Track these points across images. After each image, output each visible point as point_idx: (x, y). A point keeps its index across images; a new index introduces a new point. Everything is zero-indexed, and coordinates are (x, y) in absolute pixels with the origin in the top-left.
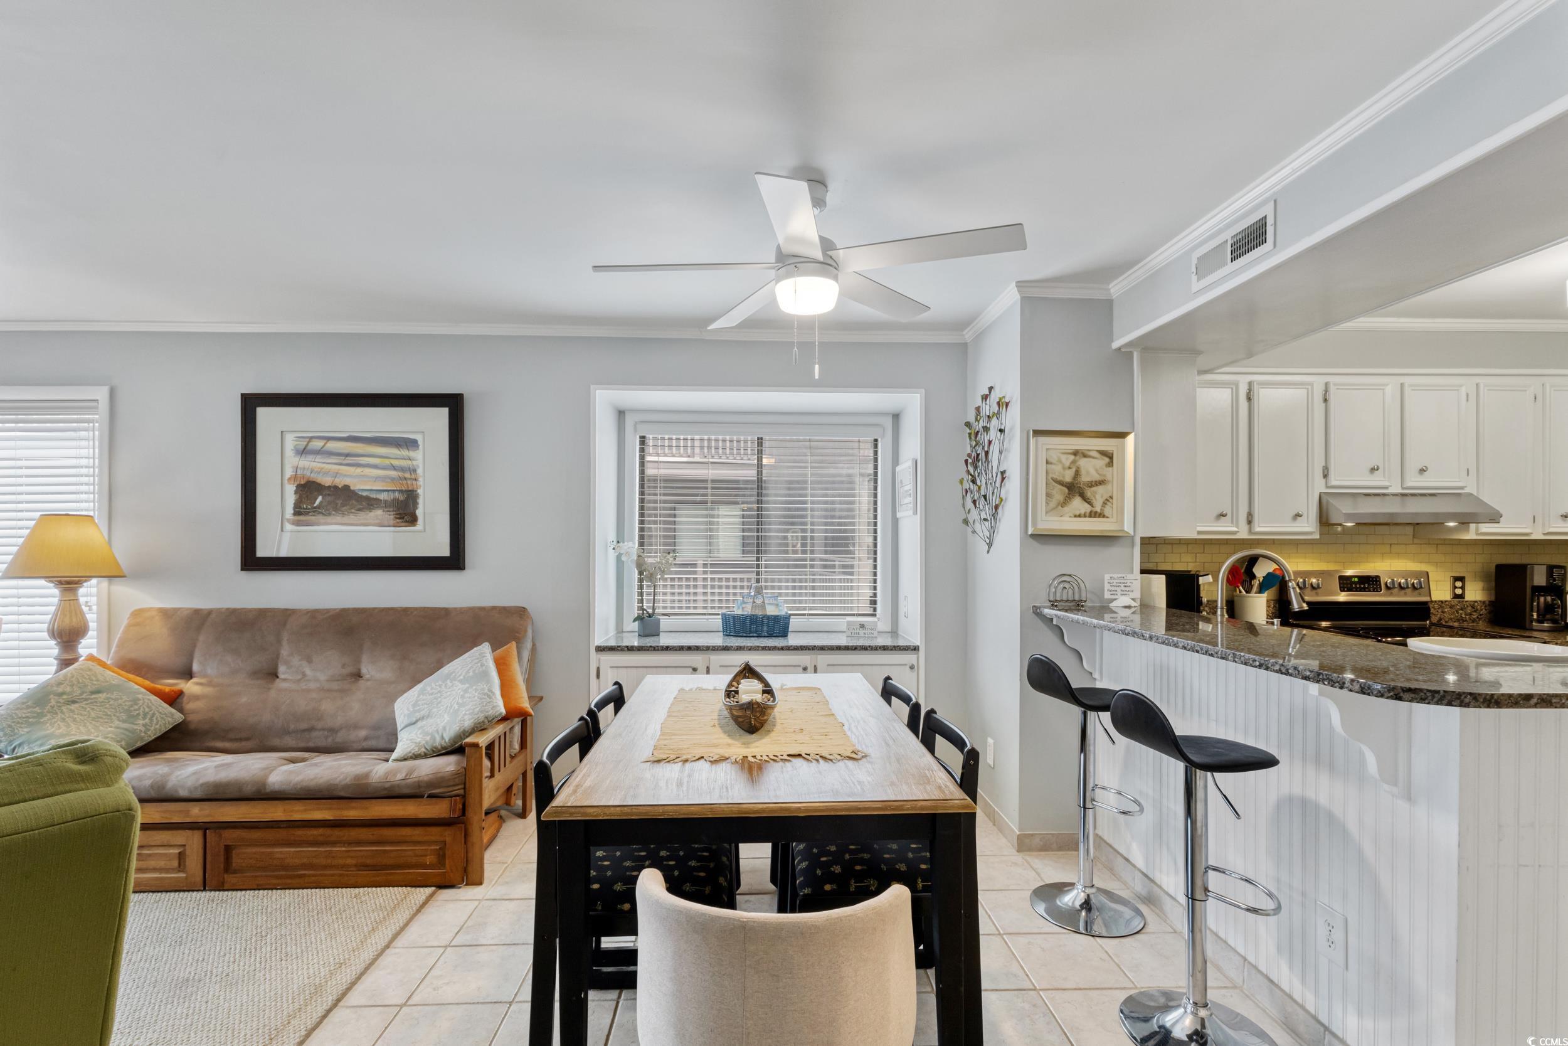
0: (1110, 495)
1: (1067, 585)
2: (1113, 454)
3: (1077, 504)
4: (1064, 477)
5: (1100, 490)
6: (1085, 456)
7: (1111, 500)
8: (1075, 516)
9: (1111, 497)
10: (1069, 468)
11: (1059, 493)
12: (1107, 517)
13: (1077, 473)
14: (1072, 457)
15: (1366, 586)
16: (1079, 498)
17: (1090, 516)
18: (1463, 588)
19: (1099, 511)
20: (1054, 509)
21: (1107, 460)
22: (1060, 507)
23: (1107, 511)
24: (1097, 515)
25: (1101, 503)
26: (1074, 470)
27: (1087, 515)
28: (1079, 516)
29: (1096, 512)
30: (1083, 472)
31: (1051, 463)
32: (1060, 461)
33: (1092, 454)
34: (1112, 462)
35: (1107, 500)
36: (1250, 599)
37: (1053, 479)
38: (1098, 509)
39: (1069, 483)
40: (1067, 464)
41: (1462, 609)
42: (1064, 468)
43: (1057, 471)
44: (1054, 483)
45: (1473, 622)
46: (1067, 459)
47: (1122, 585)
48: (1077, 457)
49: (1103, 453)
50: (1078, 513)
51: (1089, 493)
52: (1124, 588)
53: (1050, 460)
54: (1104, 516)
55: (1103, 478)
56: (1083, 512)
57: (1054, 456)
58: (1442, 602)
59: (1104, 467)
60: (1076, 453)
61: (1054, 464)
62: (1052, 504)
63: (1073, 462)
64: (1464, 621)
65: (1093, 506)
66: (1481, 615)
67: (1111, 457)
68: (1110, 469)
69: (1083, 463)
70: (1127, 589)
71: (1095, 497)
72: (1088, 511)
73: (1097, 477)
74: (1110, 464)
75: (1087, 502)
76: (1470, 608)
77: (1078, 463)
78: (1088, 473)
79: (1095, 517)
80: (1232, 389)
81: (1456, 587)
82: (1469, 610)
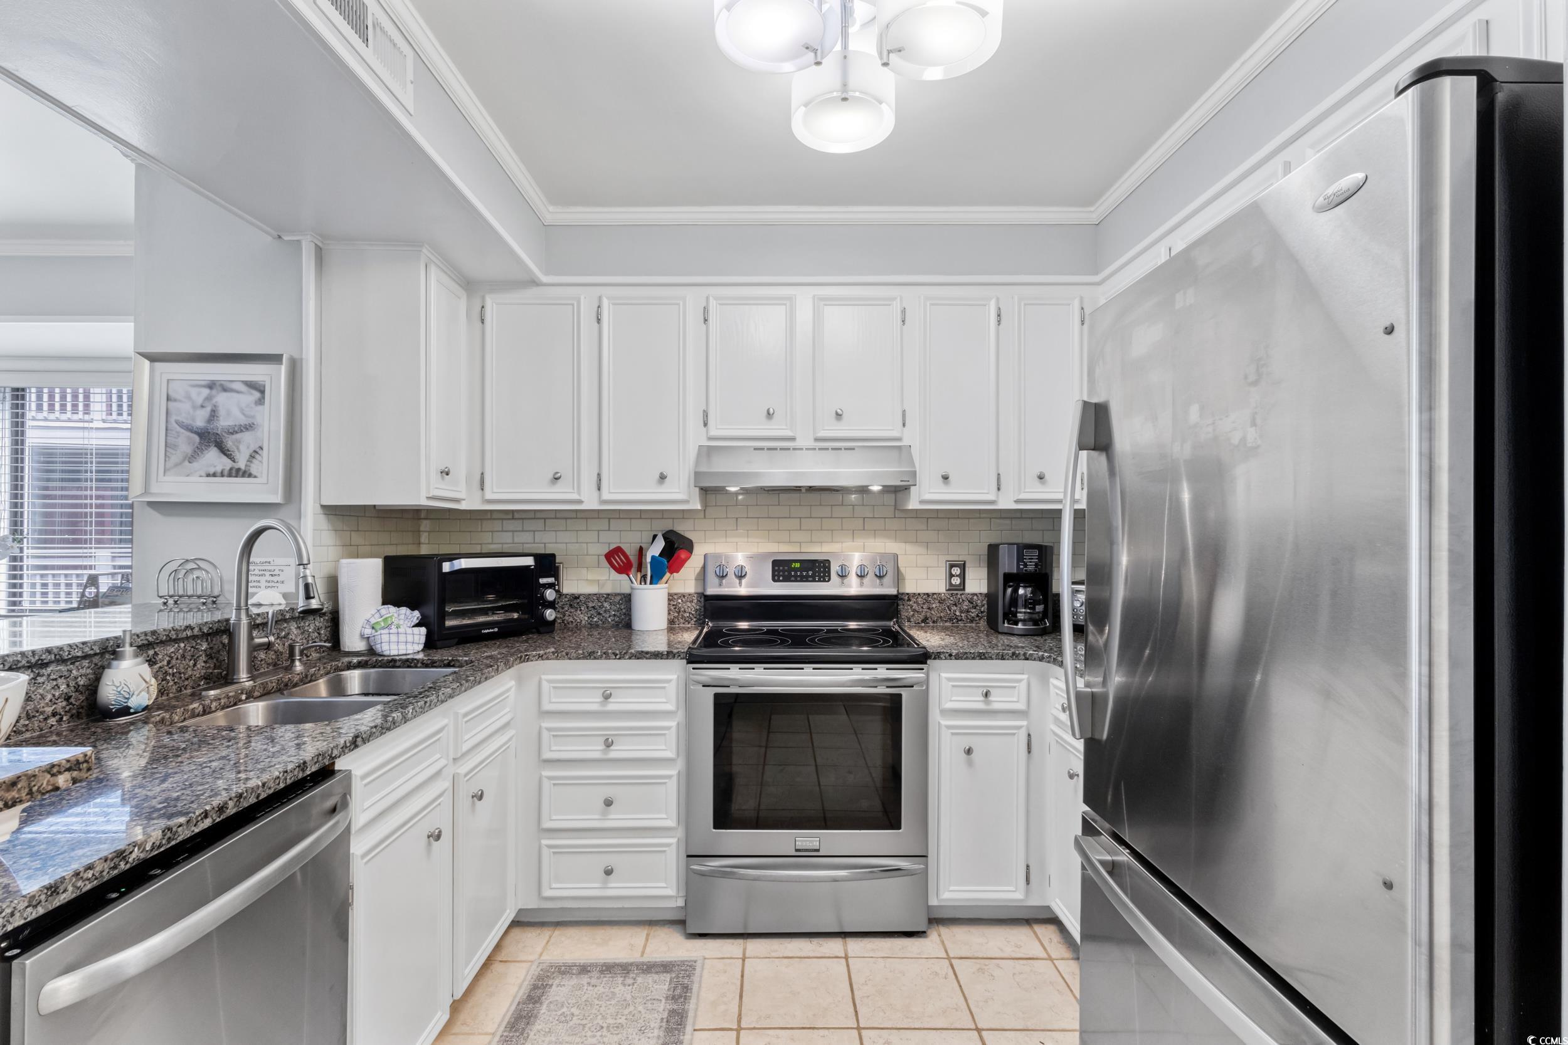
0: (260, 445)
1: (196, 573)
2: (264, 386)
3: (213, 459)
4: (193, 419)
5: (246, 437)
6: (225, 390)
7: (260, 452)
8: (208, 475)
9: (261, 448)
10: (202, 406)
11: (185, 443)
12: (255, 477)
13: (213, 415)
14: (206, 392)
15: (810, 573)
16: (216, 448)
17: (230, 475)
18: (963, 576)
19: (243, 467)
20: (176, 465)
21: (257, 395)
22: (186, 463)
23: (254, 470)
24: (241, 473)
25: (247, 457)
26: (209, 409)
27: (226, 473)
28: (214, 475)
29: (238, 470)
30: (222, 412)
31: (175, 400)
32: (189, 397)
33: (235, 386)
34: (264, 398)
35: (255, 452)
36: (637, 591)
37: (177, 422)
38: (242, 464)
39: (202, 429)
40: (199, 400)
41: (955, 605)
42: (194, 407)
43: (184, 411)
44: (179, 429)
45: (972, 621)
46: (199, 394)
47: (267, 573)
48: (214, 392)
49: (252, 385)
50: (212, 471)
51: (229, 442)
52: (268, 578)
53: (173, 395)
54: (250, 475)
55: (250, 421)
56: (219, 469)
57: (178, 390)
58: (928, 595)
59: (253, 405)
60: (211, 385)
61: (180, 401)
62: (175, 458)
63: (208, 398)
64: (958, 621)
65: (234, 461)
66: (982, 612)
67: (263, 392)
68: (260, 408)
69: (221, 399)
70: (275, 579)
71: (238, 448)
72: (228, 468)
73: (243, 420)
74: (261, 401)
75: (225, 454)
76: (966, 603)
77: (214, 401)
78: (229, 413)
79: (236, 477)
80: (573, 305)
81: (951, 576)
82: (966, 604)
